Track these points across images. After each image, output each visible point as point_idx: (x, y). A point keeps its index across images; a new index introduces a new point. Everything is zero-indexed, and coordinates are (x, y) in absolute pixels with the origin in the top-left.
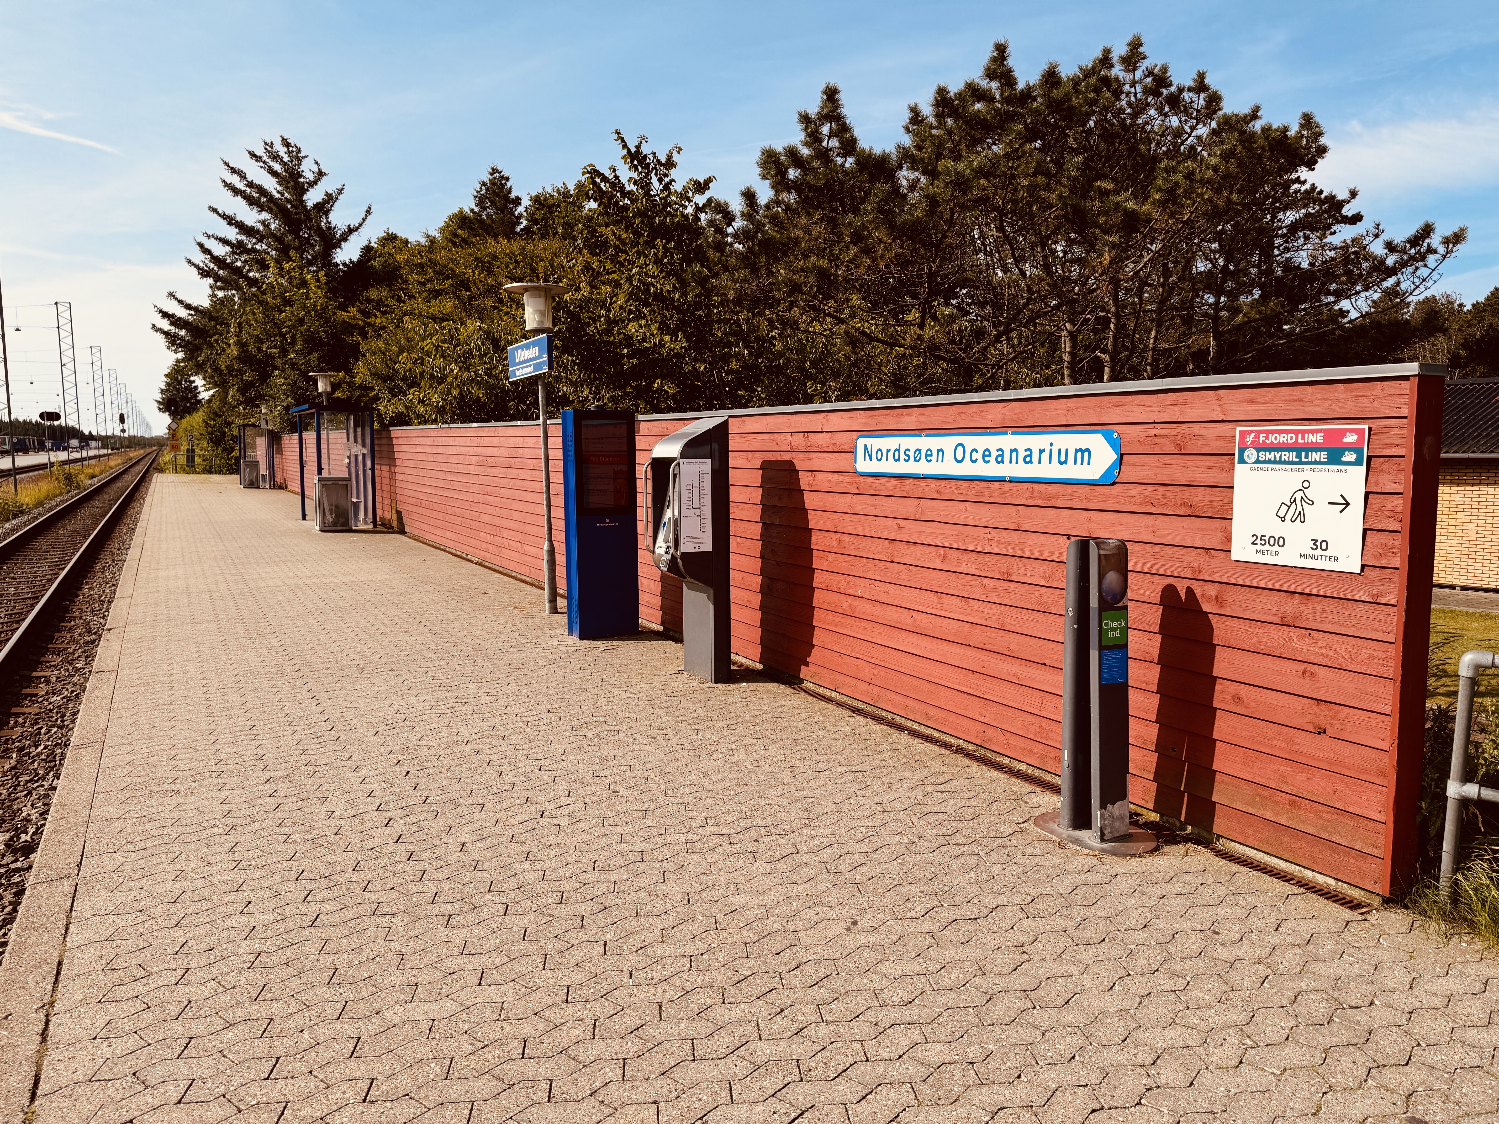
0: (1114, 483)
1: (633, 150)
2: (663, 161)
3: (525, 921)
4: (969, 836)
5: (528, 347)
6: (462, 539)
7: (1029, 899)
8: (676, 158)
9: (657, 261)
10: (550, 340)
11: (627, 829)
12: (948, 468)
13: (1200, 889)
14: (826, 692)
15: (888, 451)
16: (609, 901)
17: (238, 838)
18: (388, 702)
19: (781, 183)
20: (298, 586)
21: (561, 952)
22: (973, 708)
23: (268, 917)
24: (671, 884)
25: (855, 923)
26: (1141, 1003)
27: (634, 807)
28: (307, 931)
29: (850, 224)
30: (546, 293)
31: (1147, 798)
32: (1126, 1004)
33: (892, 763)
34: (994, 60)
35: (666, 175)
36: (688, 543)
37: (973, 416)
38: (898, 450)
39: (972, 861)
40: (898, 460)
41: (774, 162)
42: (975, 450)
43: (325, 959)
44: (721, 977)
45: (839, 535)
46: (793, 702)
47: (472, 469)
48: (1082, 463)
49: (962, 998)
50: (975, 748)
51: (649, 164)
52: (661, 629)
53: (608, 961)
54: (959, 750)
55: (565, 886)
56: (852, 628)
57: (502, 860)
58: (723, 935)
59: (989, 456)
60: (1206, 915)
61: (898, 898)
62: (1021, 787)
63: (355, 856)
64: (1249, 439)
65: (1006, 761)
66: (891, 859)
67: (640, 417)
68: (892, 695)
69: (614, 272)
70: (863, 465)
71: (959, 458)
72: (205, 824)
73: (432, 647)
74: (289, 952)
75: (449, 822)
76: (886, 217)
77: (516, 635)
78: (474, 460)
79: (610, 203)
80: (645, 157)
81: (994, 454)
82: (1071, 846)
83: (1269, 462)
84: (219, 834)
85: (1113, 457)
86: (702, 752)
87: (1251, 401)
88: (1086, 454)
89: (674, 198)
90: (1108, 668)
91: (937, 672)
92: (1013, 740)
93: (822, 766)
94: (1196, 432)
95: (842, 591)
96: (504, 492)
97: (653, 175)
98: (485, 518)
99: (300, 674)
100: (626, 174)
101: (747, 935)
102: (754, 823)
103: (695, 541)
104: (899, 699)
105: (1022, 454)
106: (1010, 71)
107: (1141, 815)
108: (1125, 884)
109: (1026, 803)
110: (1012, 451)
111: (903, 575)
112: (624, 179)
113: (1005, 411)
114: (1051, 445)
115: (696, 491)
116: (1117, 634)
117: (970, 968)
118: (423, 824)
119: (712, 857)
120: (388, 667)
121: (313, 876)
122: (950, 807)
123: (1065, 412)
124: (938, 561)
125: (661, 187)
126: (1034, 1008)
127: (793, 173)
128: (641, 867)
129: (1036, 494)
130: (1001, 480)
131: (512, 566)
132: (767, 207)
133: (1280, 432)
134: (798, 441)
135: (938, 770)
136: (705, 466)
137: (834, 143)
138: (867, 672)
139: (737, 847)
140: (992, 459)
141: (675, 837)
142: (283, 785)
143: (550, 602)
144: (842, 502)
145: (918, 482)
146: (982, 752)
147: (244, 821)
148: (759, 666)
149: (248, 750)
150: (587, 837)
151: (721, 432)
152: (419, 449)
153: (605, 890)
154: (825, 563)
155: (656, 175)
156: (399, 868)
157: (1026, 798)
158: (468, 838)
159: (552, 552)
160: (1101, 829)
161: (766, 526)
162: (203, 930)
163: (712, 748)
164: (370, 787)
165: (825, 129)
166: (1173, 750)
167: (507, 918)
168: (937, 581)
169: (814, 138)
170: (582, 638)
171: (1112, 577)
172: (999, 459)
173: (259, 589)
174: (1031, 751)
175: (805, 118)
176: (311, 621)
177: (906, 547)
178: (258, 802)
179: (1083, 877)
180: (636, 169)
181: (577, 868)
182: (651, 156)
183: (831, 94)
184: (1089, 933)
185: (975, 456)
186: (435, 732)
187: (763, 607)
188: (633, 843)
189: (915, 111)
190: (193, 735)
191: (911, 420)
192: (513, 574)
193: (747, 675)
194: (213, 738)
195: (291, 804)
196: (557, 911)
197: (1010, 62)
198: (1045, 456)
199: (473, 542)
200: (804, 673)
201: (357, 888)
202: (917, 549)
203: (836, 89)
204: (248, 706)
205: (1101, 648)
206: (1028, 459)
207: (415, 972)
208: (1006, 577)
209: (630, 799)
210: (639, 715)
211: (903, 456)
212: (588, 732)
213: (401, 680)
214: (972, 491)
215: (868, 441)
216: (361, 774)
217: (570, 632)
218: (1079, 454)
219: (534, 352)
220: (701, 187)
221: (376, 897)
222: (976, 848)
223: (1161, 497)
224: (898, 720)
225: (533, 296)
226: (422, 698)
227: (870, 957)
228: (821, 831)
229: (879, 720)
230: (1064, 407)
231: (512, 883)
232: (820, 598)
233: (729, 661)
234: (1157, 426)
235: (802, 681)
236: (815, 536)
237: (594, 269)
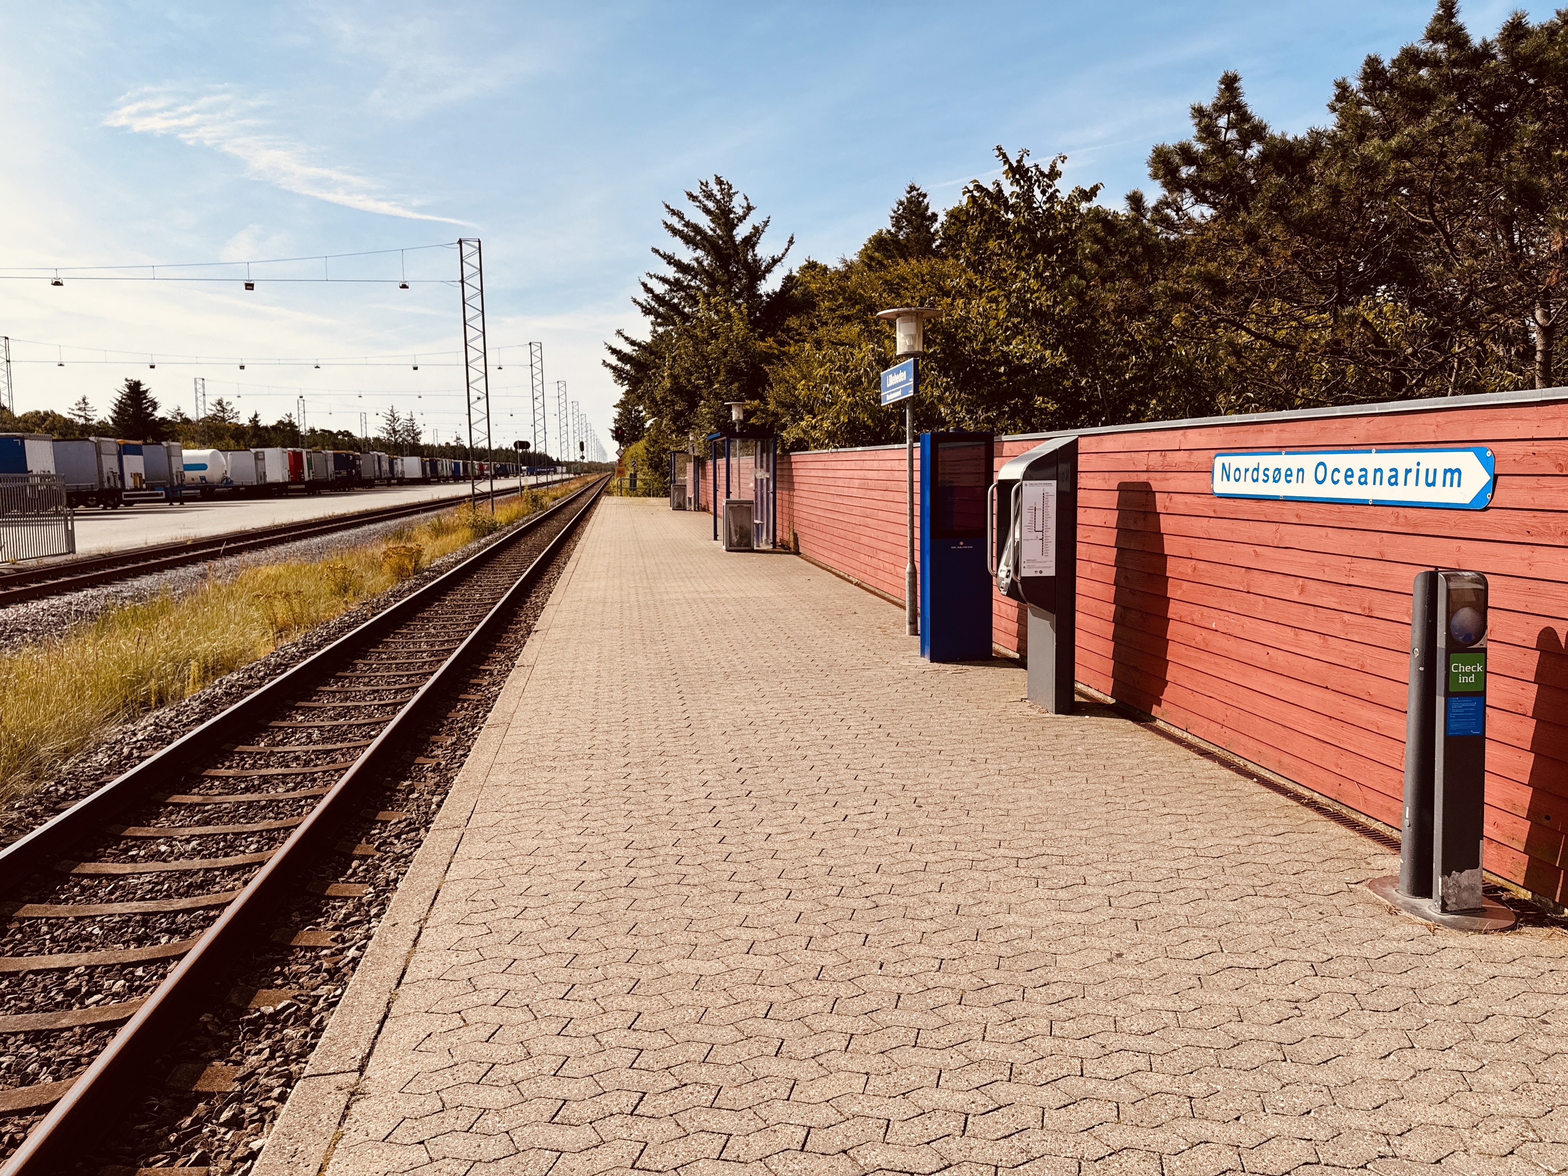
0: (1486, 509)
1: (1015, 164)
2: (1046, 171)
3: (802, 907)
4: (1283, 890)
5: (896, 372)
6: (845, 560)
7: (1325, 957)
8: (1060, 167)
9: (1038, 275)
10: (916, 363)
11: (919, 841)
12: (1308, 489)
13: (1547, 975)
14: (1178, 733)
15: (1247, 470)
16: (882, 900)
17: (591, 810)
18: (742, 707)
19: (1173, 182)
20: (695, 600)
21: (825, 937)
22: (1329, 758)
24: (946, 895)
25: (1120, 955)
26: (1414, 1076)
27: (932, 822)
28: (622, 890)
29: (1244, 222)
30: (917, 316)
31: (1515, 871)
32: (1395, 1075)
33: (1225, 809)
34: (1438, 19)
35: (1050, 186)
36: (1029, 567)
37: (1335, 432)
38: (1257, 469)
39: (1274, 914)
40: (1257, 480)
41: (1163, 162)
42: (1337, 470)
43: (631, 914)
44: (964, 981)
45: (1194, 562)
46: (1135, 740)
47: (855, 492)
48: (1451, 485)
49: (1206, 1039)
50: (1330, 802)
51: (1031, 177)
52: (1017, 656)
53: (865, 952)
54: (1312, 804)
55: (847, 882)
56: (1205, 663)
57: (798, 853)
58: (980, 946)
59: (1352, 476)
60: (1538, 1004)
61: (1175, 938)
62: (1369, 846)
63: (678, 834)
65: (1362, 819)
66: (1184, 901)
67: (1004, 438)
68: (1244, 739)
69: (994, 289)
70: (1221, 486)
71: (1320, 478)
72: (569, 795)
73: (793, 660)
75: (763, 815)
76: (1281, 213)
77: (871, 654)
78: (857, 483)
79: (991, 220)
80: (1028, 170)
81: (1357, 474)
82: (1404, 913)
84: (577, 805)
85: (1486, 478)
86: (1019, 779)
88: (1456, 475)
89: (1059, 208)
90: (1457, 717)
91: (1293, 716)
92: (1372, 797)
93: (1143, 805)
95: (1196, 622)
96: (882, 515)
97: (1035, 188)
98: (865, 540)
99: (675, 677)
100: (1008, 189)
101: (1004, 950)
102: (1049, 852)
103: (1037, 565)
104: (1251, 743)
105: (1387, 474)
106: (1461, 29)
107: (1508, 890)
108: (1449, 959)
109: (1369, 864)
110: (1376, 471)
111: (1259, 606)
112: (1007, 193)
113: (1370, 426)
114: (1418, 464)
115: (1039, 513)
116: (1472, 679)
117: (1227, 1013)
118: (741, 814)
119: (993, 877)
120: (750, 676)
121: (639, 846)
122: (1273, 860)
123: (1434, 427)
124: (1296, 592)
125: (1045, 199)
126: (1285, 1060)
127: (1186, 172)
128: (921, 875)
129: (1402, 520)
130: (1363, 503)
131: (886, 587)
132: (1156, 209)
134: (1155, 460)
135: (1276, 821)
136: (1051, 487)
137: (1232, 135)
138: (1219, 712)
139: (1023, 871)
140: (1355, 480)
141: (963, 854)
142: (636, 770)
143: (910, 623)
144: (1199, 526)
145: (1277, 505)
146: (1337, 807)
147: (599, 796)
148: (1111, 701)
149: (617, 739)
150: (880, 843)
151: (1070, 452)
152: (813, 473)
153: (881, 891)
154: (1179, 592)
155: (1039, 187)
156: (710, 848)
157: (1369, 860)
158: (774, 830)
159: (913, 573)
160: (1443, 898)
161: (1121, 551)
163: (1031, 776)
164: (705, 778)
165: (1222, 122)
166: (1548, 818)
167: (788, 901)
168: (1294, 614)
169: (1208, 131)
170: (932, 661)
171: (1465, 615)
172: (1363, 480)
173: (662, 601)
174: (1389, 809)
175: (1199, 112)
176: (697, 632)
177: (1263, 576)
178: (614, 782)
179: (1402, 944)
180: (1018, 183)
181: (861, 869)
182: (1033, 169)
183: (1230, 83)
184: (1383, 1000)
185: (1337, 476)
186: (774, 736)
187: (1115, 638)
188: (921, 853)
189: (1343, 88)
190: (579, 722)
191: (1270, 437)
192: (887, 596)
193: (1095, 708)
194: (593, 726)
195: (639, 786)
196: (833, 902)
197: (1460, 19)
198: (1412, 476)
199: (854, 564)
200: (1155, 710)
201: (671, 861)
202: (1275, 578)
203: (1236, 76)
204: (627, 701)
205: (1448, 695)
206: (1393, 480)
207: (698, 935)
208: (1367, 612)
209: (931, 815)
210: (966, 738)
211: (1262, 477)
212: (912, 749)
213: (758, 687)
214: (1330, 515)
215: (1226, 460)
216: (701, 767)
217: (923, 654)
218: (1449, 475)
219: (902, 376)
220: (1087, 195)
221: (684, 870)
222: (1285, 902)
223: (1538, 525)
224: (1250, 766)
225: (903, 321)
226: (771, 706)
227: (1122, 987)
228: (1118, 867)
229: (1227, 764)
230: (1433, 421)
231: (801, 873)
232: (1174, 630)
233: (1072, 690)
234: (1536, 443)
235: (1154, 719)
236: (1171, 563)
237: (976, 287)
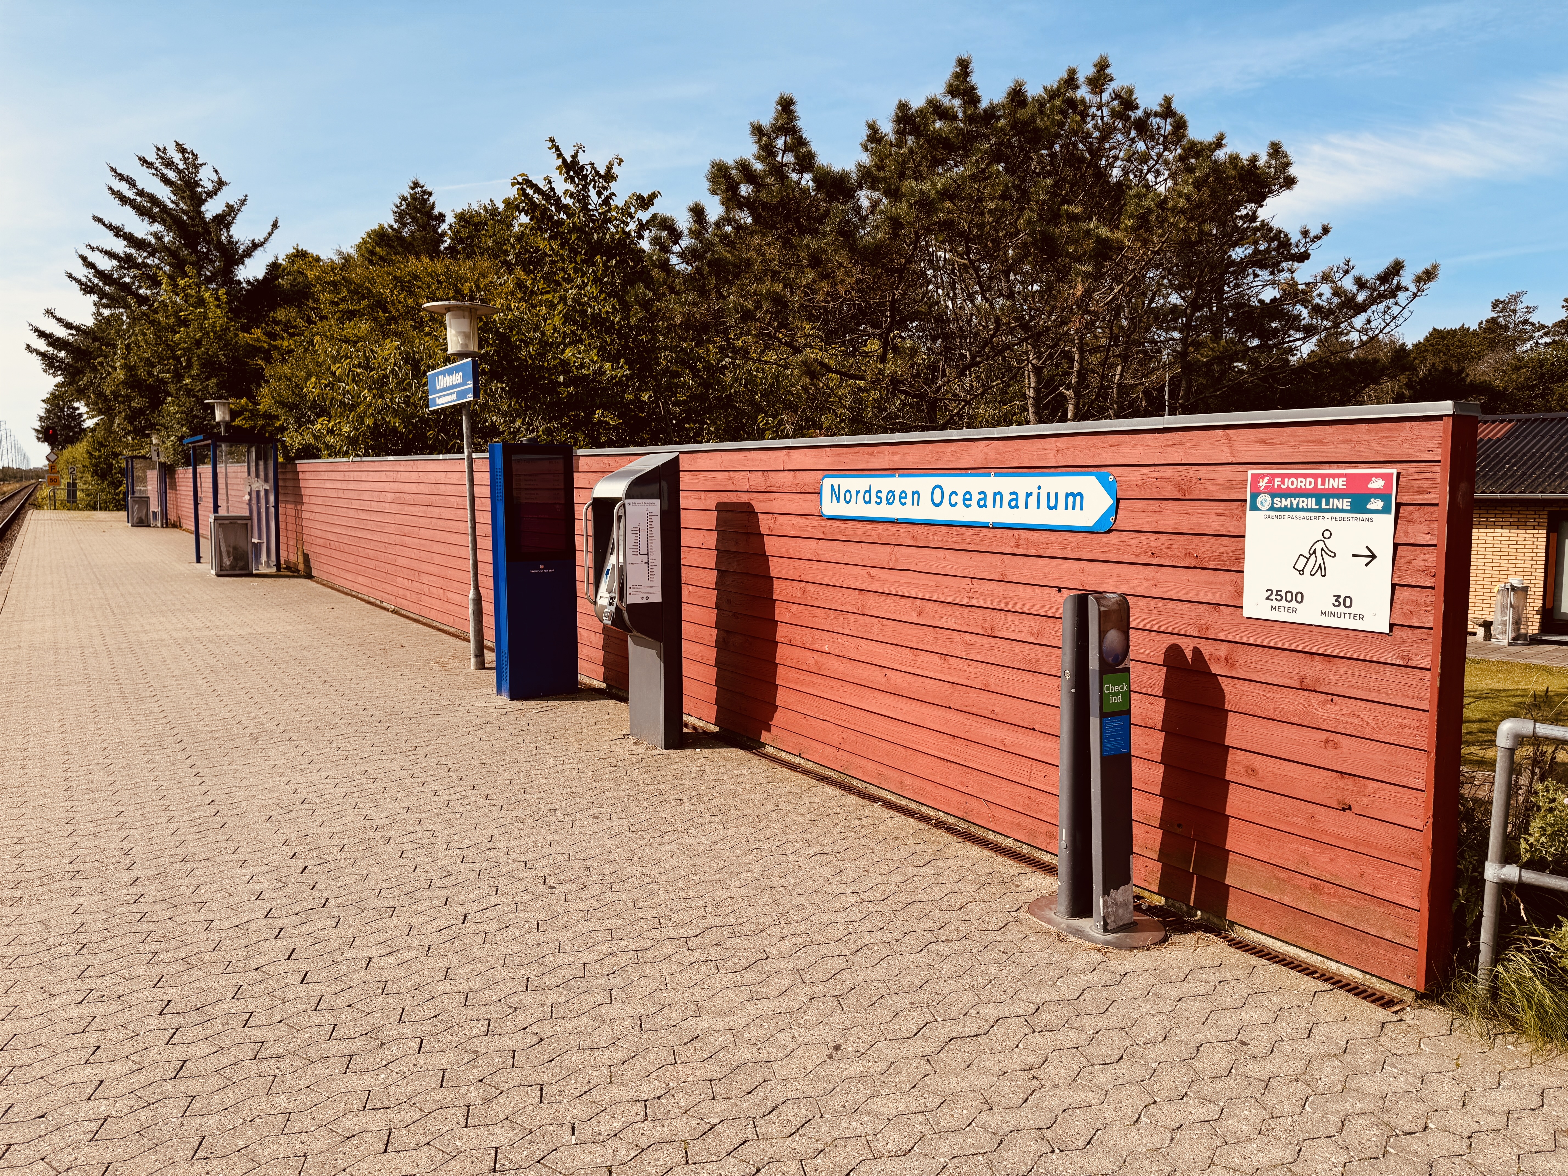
0: (1110, 531)
1: (569, 159)
2: (603, 172)
3: (443, 1061)
4: (959, 930)
5: (450, 372)
6: (376, 584)
7: (1033, 1008)
8: (616, 169)
9: (597, 280)
10: (475, 365)
11: (566, 935)
12: (925, 512)
13: (1219, 988)
14: (789, 758)
15: (858, 492)
16: (546, 1030)
17: (91, 960)
18: (285, 779)
19: (732, 200)
20: (186, 640)
21: (487, 1101)
22: (954, 777)
23: (121, 1067)
24: (620, 1005)
25: (837, 1048)
26: (1172, 1139)
27: (575, 907)
28: (169, 1085)
29: (807, 246)
30: (472, 313)
31: (1150, 880)
32: (1156, 1142)
33: (866, 841)
34: (957, 76)
35: (605, 188)
36: (636, 593)
37: (951, 455)
38: (869, 492)
39: (965, 962)
40: (869, 502)
41: (725, 176)
42: (955, 493)
43: (191, 1124)
44: (683, 1127)
45: (803, 584)
46: (753, 771)
47: (387, 507)
48: (1074, 508)
49: (968, 1142)
50: (956, 821)
51: (586, 176)
52: (604, 686)
53: (546, 1112)
54: (939, 824)
55: (492, 1012)
56: (818, 686)
57: (417, 979)
58: (683, 1070)
59: (971, 499)
60: (1230, 1021)
61: (885, 1013)
62: (1011, 867)
63: (236, 979)
64: (1263, 483)
65: (991, 836)
66: (874, 962)
67: (580, 452)
68: (863, 762)
69: (548, 292)
70: (830, 508)
71: (937, 501)
72: (51, 942)
73: (339, 711)
74: (143, 1115)
75: (353, 931)
76: (847, 239)
77: (436, 696)
78: (390, 497)
79: (543, 217)
80: (582, 168)
81: (976, 497)
82: (1072, 938)
83: (1286, 509)
84: (67, 955)
85: (1109, 502)
86: (653, 833)
87: (1264, 442)
88: (1078, 498)
89: (614, 213)
90: (1110, 737)
91: (914, 737)
92: (998, 812)
93: (789, 847)
94: (1202, 475)
95: (807, 646)
96: (424, 533)
97: (591, 188)
98: (402, 561)
99: (182, 746)
100: (561, 186)
101: (713, 1070)
102: (716, 923)
103: (643, 590)
104: (870, 766)
105: (1007, 498)
106: (973, 88)
107: (1142, 898)
108: (1136, 984)
109: (1018, 886)
110: (995, 494)
111: (875, 629)
112: (559, 192)
113: (987, 450)
114: (1039, 488)
115: (643, 535)
116: (1119, 699)
117: (974, 1101)
118: (322, 935)
119: (667, 968)
120: (286, 736)
121: (181, 1007)
122: (936, 893)
123: (1054, 452)
124: (914, 614)
125: (600, 201)
126: (1053, 1151)
127: (745, 190)
128: (583, 984)
129: (1023, 542)
130: (984, 526)
131: (433, 615)
132: (717, 224)
133: (1297, 476)
134: (757, 480)
135: (918, 848)
136: (654, 507)
137: (790, 158)
138: (836, 735)
139: (697, 955)
140: (974, 503)
141: (623, 943)
142: (151, 888)
143: (476, 656)
144: (807, 548)
145: (891, 527)
146: (964, 825)
147: (101, 936)
148: (714, 729)
149: (113, 845)
150: (518, 947)
151: (671, 470)
152: (328, 485)
153: (540, 1016)
154: (788, 615)
155: (594, 187)
156: (289, 993)
157: (1016, 881)
158: (374, 952)
159: (478, 601)
160: (1104, 917)
161: (722, 573)
162: (35, 1089)
163: (664, 828)
164: (258, 887)
165: (780, 143)
166: (1179, 826)
167: (422, 1057)
168: (913, 637)
169: (767, 152)
170: (512, 699)
171: (1113, 636)
172: (982, 503)
173: (140, 643)
174: (1019, 825)
175: (758, 130)
176: (200, 682)
177: (877, 597)
178: (120, 910)
179: (1090, 977)
180: (573, 181)
181: (506, 988)
182: (589, 167)
183: (786, 105)
184: (1104, 1050)
185: (954, 499)
186: (340, 815)
187: (719, 664)
188: (573, 952)
189: (873, 128)
190: (47, 825)
191: (883, 458)
192: (435, 624)
193: (701, 740)
194: (70, 828)
195: (160, 911)
196: (483, 1045)
197: (975, 79)
198: (1033, 500)
199: (389, 588)
200: (765, 736)
201: (236, 1022)
202: (891, 600)
203: (791, 100)
204: (117, 787)
205: (1103, 716)
206: (1013, 504)
207: (304, 1137)
208: (989, 632)
209: (570, 897)
210: (579, 790)
211: (874, 499)
212: (521, 813)
213: (300, 751)
214: (952, 538)
215: (836, 481)
216: (248, 871)
217: (499, 691)
218: (1071, 498)
219: (457, 378)
220: (645, 202)
221: (259, 1034)
222: (968, 945)
223: (1162, 547)
224: (870, 789)
225: (457, 317)
226: (324, 774)
227: (858, 1092)
228: (793, 929)
229: (848, 789)
230: (1053, 446)
231: (428, 1010)
232: (782, 653)
233: (681, 723)
234: (1157, 468)
235: (763, 745)
236: (778, 586)
237: (527, 288)
